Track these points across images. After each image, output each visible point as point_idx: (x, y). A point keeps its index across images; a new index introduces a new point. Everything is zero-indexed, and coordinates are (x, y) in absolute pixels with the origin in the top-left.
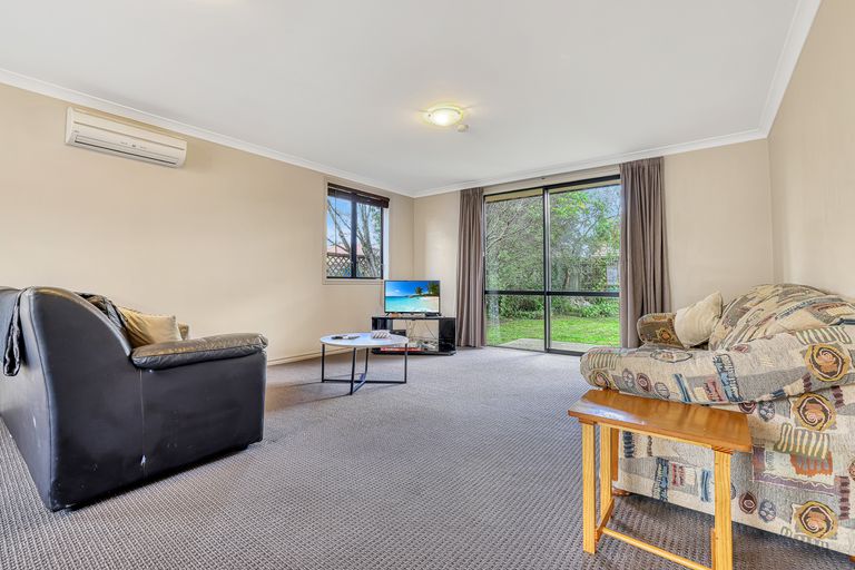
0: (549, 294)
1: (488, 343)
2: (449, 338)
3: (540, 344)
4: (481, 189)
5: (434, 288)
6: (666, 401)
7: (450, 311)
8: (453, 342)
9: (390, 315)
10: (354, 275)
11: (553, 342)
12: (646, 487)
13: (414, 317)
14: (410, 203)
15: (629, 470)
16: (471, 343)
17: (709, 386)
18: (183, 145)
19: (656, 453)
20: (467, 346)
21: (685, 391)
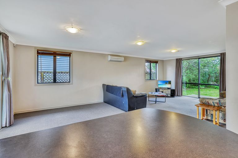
0: (200, 84)
1: (183, 95)
2: (173, 94)
3: (197, 96)
4: (181, 59)
5: (170, 82)
6: (211, 105)
7: (173, 88)
8: (174, 94)
9: (159, 88)
10: (150, 79)
11: (200, 95)
12: (209, 118)
13: (165, 89)
14: (163, 61)
15: (207, 116)
16: (179, 95)
17: (217, 103)
18: (123, 58)
19: (211, 113)
20: (178, 95)
21: (214, 104)
